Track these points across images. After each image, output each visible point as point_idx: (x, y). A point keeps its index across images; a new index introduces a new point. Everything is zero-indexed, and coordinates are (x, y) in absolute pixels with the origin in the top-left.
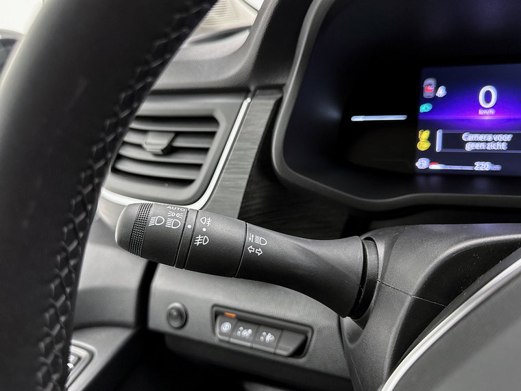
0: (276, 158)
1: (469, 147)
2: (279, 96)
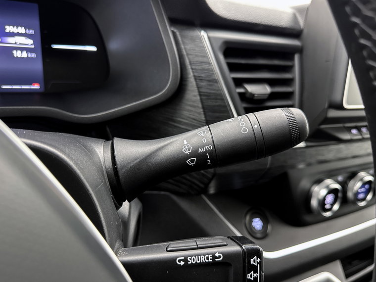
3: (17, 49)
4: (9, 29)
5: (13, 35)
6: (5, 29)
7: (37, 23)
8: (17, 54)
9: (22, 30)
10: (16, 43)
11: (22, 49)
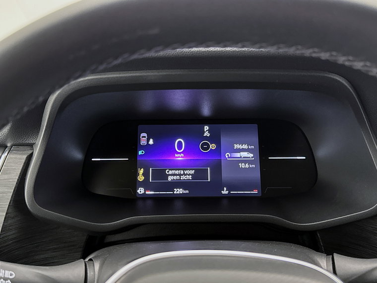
0: (27, 199)
1: (170, 178)
2: (30, 152)
3: (242, 162)
4: (237, 146)
5: (239, 151)
6: (234, 147)
7: (256, 139)
8: (242, 165)
9: (245, 147)
10: (241, 157)
11: (245, 162)
